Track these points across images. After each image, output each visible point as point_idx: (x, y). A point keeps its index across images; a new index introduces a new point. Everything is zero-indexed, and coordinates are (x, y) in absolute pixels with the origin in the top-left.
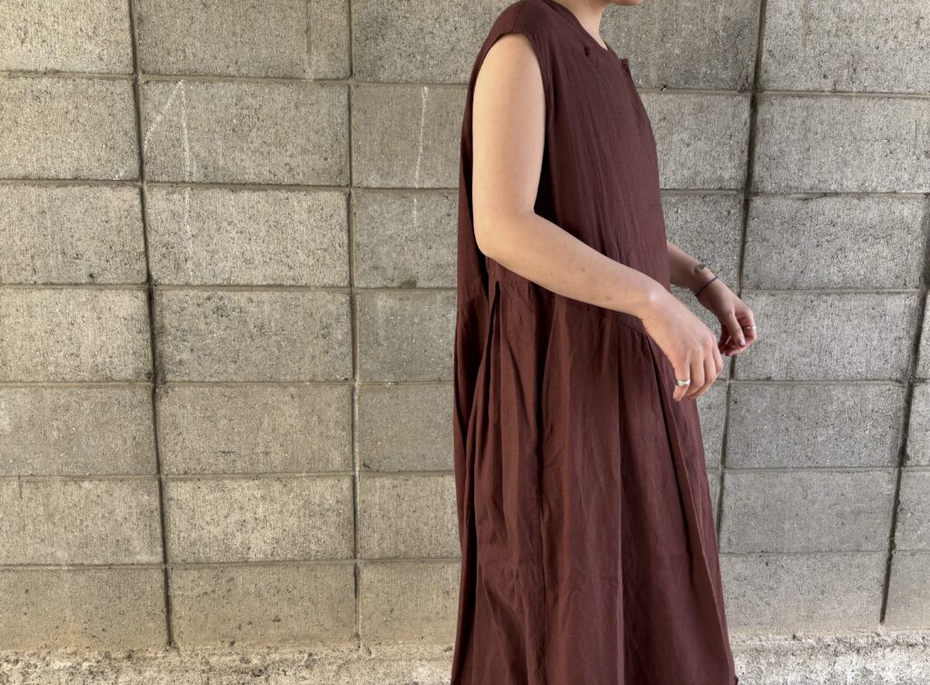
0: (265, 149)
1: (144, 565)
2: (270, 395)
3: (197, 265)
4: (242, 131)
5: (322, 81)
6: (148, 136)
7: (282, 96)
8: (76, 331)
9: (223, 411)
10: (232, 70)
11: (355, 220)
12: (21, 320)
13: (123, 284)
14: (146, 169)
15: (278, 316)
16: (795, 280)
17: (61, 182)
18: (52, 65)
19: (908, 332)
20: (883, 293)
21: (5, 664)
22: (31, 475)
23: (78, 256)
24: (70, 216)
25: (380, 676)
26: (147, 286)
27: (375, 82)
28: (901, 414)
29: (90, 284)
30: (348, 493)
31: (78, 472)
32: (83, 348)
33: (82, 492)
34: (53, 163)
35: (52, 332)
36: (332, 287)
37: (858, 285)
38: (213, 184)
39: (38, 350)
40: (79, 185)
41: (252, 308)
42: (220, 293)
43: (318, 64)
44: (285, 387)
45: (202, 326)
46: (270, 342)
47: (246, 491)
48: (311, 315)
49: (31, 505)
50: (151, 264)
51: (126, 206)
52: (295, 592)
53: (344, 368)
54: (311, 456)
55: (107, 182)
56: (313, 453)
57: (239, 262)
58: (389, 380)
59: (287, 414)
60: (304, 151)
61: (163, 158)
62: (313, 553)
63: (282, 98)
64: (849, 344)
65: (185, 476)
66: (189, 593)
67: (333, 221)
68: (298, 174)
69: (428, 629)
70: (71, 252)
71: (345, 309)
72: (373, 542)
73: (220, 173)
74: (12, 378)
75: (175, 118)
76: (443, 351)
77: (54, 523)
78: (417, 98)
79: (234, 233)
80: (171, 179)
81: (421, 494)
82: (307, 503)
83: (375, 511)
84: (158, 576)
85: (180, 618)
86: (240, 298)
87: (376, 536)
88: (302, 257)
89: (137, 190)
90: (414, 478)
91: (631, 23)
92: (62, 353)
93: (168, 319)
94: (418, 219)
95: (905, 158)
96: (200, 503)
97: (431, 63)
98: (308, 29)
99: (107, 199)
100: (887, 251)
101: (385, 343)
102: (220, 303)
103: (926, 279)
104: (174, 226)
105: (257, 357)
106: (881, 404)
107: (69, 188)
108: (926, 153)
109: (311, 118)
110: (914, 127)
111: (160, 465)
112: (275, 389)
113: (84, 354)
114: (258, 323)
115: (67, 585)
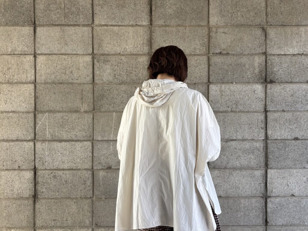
0: (69, 130)
2: (68, 202)
3: (49, 163)
4: (63, 125)
5: (86, 112)
6: (37, 128)
7: (75, 115)
8: (13, 183)
9: (54, 207)
10: (61, 109)
11: (94, 149)
13: (27, 169)
14: (36, 137)
15: (71, 178)
16: (226, 166)
17: (13, 141)
18: (13, 110)
19: (263, 181)
20: (254, 170)
23: (16, 161)
24: (14, 150)
26: (34, 170)
27: (100, 112)
28: (264, 208)
29: (19, 169)
31: (11, 226)
32: (15, 188)
34: (11, 136)
35: (7, 183)
36: (87, 169)
37: (245, 167)
38: (54, 141)
40: (18, 141)
41: (64, 176)
42: (55, 172)
43: (85, 107)
44: (73, 200)
45: (49, 181)
46: (69, 186)
48: (81, 177)
50: (36, 163)
51: (30, 147)
53: (90, 194)
54: (80, 221)
55: (25, 140)
56: (80, 220)
57: (61, 162)
58: (103, 197)
59: (73, 208)
60: (80, 131)
61: (41, 134)
64: (245, 185)
65: (42, 228)
67: (88, 150)
68: (78, 137)
71: (90, 176)
73: (56, 138)
75: (45, 123)
78: (112, 116)
79: (59, 154)
80: (43, 139)
86: (60, 173)
88: (78, 160)
89: (33, 143)
92: (9, 190)
93: (40, 179)
94: (112, 149)
95: (255, 129)
97: (116, 106)
98: (82, 99)
99: (25, 145)
100: (253, 157)
101: (102, 186)
102: (55, 174)
103: (266, 165)
104: (43, 152)
105: (65, 190)
106: (257, 205)
107: (15, 142)
108: (262, 128)
109: (82, 122)
110: (257, 120)
111: (35, 224)
112: (70, 200)
113: (15, 190)
114: (65, 180)
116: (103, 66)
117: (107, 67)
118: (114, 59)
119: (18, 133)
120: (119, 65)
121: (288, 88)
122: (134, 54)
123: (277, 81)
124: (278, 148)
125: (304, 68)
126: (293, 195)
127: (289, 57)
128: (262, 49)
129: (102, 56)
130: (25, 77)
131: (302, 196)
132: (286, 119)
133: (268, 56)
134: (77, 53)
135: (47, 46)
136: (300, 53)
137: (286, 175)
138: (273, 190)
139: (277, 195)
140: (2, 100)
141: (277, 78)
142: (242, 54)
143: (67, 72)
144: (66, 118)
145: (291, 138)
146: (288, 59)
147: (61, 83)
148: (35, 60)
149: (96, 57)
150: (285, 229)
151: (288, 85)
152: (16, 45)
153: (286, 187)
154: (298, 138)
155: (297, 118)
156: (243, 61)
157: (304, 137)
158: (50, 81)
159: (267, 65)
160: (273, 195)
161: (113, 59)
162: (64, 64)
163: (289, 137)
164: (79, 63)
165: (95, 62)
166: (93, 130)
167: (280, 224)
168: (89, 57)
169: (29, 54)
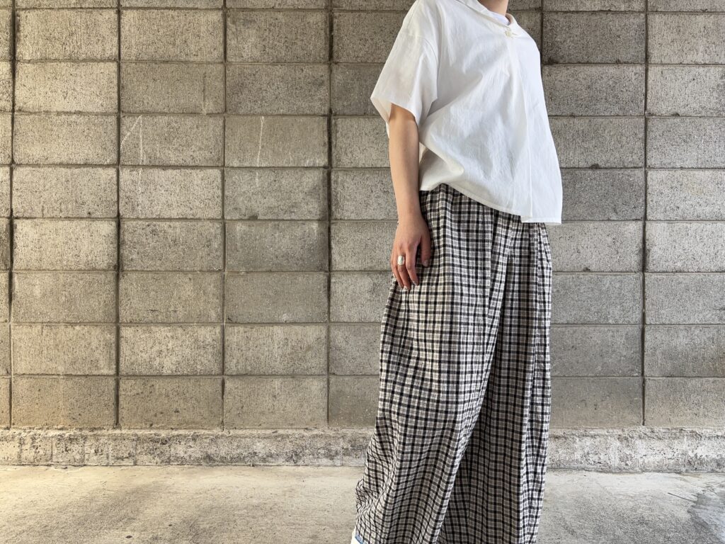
0: (181, 148)
1: (104, 376)
2: (179, 279)
3: (143, 208)
4: (170, 139)
5: (210, 115)
6: (123, 143)
7: (190, 121)
8: (79, 242)
9: (153, 287)
10: (166, 110)
11: (226, 183)
12: (52, 237)
13: (105, 218)
14: (121, 159)
15: (184, 235)
17: (78, 166)
18: (78, 109)
21: (23, 433)
22: (49, 322)
24: (82, 183)
25: (234, 447)
26: (117, 220)
27: (237, 115)
30: (219, 335)
31: (74, 321)
32: (82, 252)
33: (75, 332)
34: (75, 156)
35: (67, 243)
36: (213, 219)
38: (154, 166)
39: (59, 253)
40: (87, 167)
41: (170, 231)
42: (154, 223)
43: (209, 106)
44: (186, 274)
45: (144, 240)
46: (180, 249)
47: (163, 333)
48: (201, 234)
49: (47, 339)
50: (120, 208)
51: (110, 177)
52: (187, 395)
53: (218, 264)
54: (199, 313)
55: (101, 166)
56: (200, 311)
57: (165, 207)
58: (243, 270)
59: (187, 289)
60: (200, 149)
61: (129, 153)
62: (199, 371)
63: (190, 123)
65: (131, 323)
66: (129, 393)
67: (214, 184)
68: (197, 160)
69: (263, 419)
70: (80, 201)
71: (219, 231)
72: (232, 366)
73: (157, 161)
74: (44, 268)
75: (137, 134)
77: (58, 350)
78: (258, 122)
79: (163, 191)
80: (133, 164)
81: (260, 337)
82: (196, 340)
83: (234, 346)
84: (112, 382)
85: (123, 408)
86: (165, 225)
87: (235, 361)
88: (197, 203)
89: (115, 170)
90: (256, 327)
91: (368, 83)
92: (71, 255)
93: (127, 237)
94: (259, 183)
96: (137, 339)
97: (266, 104)
98: (204, 90)
99: (100, 174)
101: (241, 250)
102: (154, 228)
104: (133, 188)
105: (172, 257)
107: (82, 168)
109: (204, 133)
111: (118, 317)
112: (181, 275)
113: (82, 255)
114: (173, 239)
115: (62, 387)
116: (242, 30)
117: (250, 32)
118: (262, 19)
119: (86, 151)
120: (272, 28)
121: (582, 73)
122: (299, 9)
123: (561, 61)
125: (611, 38)
126: (587, 270)
127: (585, 16)
128: (535, 2)
129: (241, 13)
130: (100, 49)
131: (603, 272)
132: (577, 129)
133: (546, 15)
134: (196, 6)
136: (604, 9)
137: (576, 232)
140: (59, 91)
141: (561, 54)
143: (178, 42)
144: (176, 125)
145: (585, 166)
146: (582, 19)
147: (167, 62)
148: (119, 19)
149: (231, 13)
150: (572, 332)
151: (582, 67)
153: (574, 255)
154: (598, 165)
155: (598, 129)
157: (609, 164)
158: (146, 58)
159: (544, 30)
161: (261, 18)
162: (172, 27)
163: (582, 164)
164: (200, 25)
165: (229, 23)
166: (224, 147)
167: (562, 321)
168: (217, 14)
169: (108, 8)
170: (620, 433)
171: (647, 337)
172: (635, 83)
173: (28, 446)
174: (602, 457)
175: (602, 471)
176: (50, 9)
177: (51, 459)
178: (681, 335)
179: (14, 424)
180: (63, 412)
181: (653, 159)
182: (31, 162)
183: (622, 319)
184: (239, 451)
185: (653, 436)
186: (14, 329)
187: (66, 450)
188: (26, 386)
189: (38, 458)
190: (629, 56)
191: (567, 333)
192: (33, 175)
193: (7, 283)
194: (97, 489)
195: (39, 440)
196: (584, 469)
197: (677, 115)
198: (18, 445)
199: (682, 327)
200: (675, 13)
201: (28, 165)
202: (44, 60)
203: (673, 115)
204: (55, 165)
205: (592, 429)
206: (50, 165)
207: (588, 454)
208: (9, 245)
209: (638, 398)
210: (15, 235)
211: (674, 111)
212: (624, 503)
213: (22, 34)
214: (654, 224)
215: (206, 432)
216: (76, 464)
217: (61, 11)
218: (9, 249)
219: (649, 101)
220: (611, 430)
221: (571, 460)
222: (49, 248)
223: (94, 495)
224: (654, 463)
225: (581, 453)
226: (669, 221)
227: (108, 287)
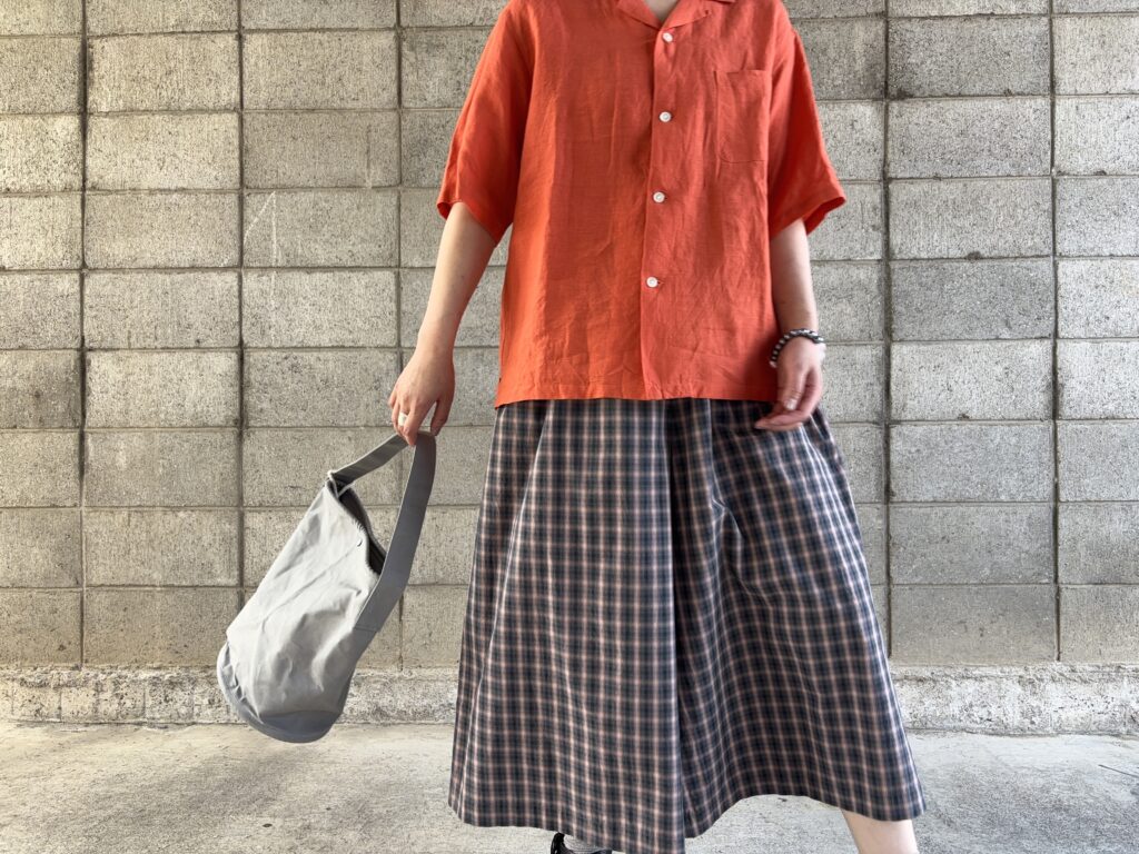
0: (333, 240)
1: (222, 587)
2: (332, 437)
3: (278, 331)
4: (317, 227)
5: (377, 188)
6: (247, 234)
7: (348, 199)
8: (183, 385)
9: (293, 451)
10: (311, 183)
11: (403, 293)
12: (143, 377)
13: (221, 348)
14: (244, 259)
15: (340, 372)
17: (181, 270)
18: (181, 184)
19: (878, 379)
20: (852, 345)
21: (101, 675)
22: (140, 506)
23: (189, 326)
24: (186, 295)
25: (419, 696)
26: (238, 350)
27: (418, 187)
28: (881, 452)
29: (196, 348)
30: (394, 524)
31: (176, 503)
32: (187, 399)
33: (178, 520)
34: (176, 256)
35: (165, 386)
36: (383, 347)
38: (293, 268)
39: (154, 401)
40: (195, 271)
41: (320, 365)
42: (295, 354)
43: (376, 175)
44: (345, 431)
45: (280, 381)
46: (334, 393)
48: (366, 370)
49: (137, 531)
50: (243, 332)
51: (228, 286)
55: (215, 269)
57: (311, 328)
59: (345, 454)
60: (363, 240)
61: (257, 249)
63: (348, 201)
65: (260, 507)
67: (385, 294)
68: (359, 258)
70: (184, 323)
71: (393, 365)
72: (414, 569)
73: (299, 259)
74: (131, 424)
75: (268, 220)
76: (474, 400)
77: (153, 548)
79: (307, 305)
80: (262, 265)
81: (457, 525)
84: (233, 597)
86: (310, 357)
87: (418, 563)
88: (360, 324)
89: (235, 275)
90: (451, 511)
92: (171, 404)
93: (253, 375)
95: (855, 231)
96: (271, 532)
98: (368, 151)
99: (213, 282)
100: (849, 309)
102: (295, 362)
103: (888, 332)
104: (262, 301)
105: (322, 405)
106: (862, 443)
107: (187, 274)
108: (873, 226)
109: (369, 216)
110: (859, 206)
111: (241, 498)
112: (336, 432)
113: (188, 404)
114: (324, 377)
115: (158, 604)
116: (426, 59)
117: (438, 62)
118: (456, 41)
119: (192, 248)
120: (470, 55)
121: (952, 112)
123: (918, 94)
124: (921, 284)
125: (996, 56)
126: (964, 417)
127: (954, 23)
128: (875, 4)
129: (423, 34)
130: (213, 94)
131: (990, 419)
132: (944, 199)
133: (892, 23)
134: (356, 26)
135: (272, 9)
136: (984, 12)
137: (945, 359)
138: (910, 403)
139: (919, 416)
140: (152, 158)
141: (917, 83)
142: (817, 17)
143: (328, 80)
144: (326, 205)
145: (958, 255)
146: (950, 29)
147: (313, 110)
148: (241, 47)
149: (408, 34)
150: (941, 514)
151: (951, 103)
152: (190, 6)
153: (942, 396)
154: (978, 253)
155: (978, 198)
156: (819, 39)
157: (997, 252)
158: (280, 107)
159: (890, 47)
160: (909, 417)
161: (453, 39)
162: (319, 58)
163: (954, 253)
164: (361, 54)
165: (405, 50)
166: (400, 237)
167: (926, 498)
168: (387, 37)
169: (223, 31)
170: (1022, 672)
171: (1062, 521)
172: (1035, 124)
173: (107, 695)
174: (993, 710)
175: (995, 733)
176: (138, 34)
177: (143, 714)
178: (1115, 518)
179: (86, 662)
180: (161, 642)
181: (1066, 243)
182: (111, 265)
183: (1022, 494)
184: (425, 702)
185: (1073, 677)
186: (87, 517)
187: (165, 700)
188: (106, 603)
189: (124, 713)
190: (1024, 82)
191: (933, 516)
192: (114, 285)
193: (77, 448)
194: (215, 758)
195: (125, 684)
196: (963, 730)
197: (1102, 173)
198: (93, 692)
199: (1117, 506)
200: (1097, 14)
201: (106, 269)
202: (129, 112)
203: (1096, 174)
204: (146, 269)
205: (977, 667)
206: (139, 270)
207: (971, 706)
208: (78, 390)
209: (1050, 618)
210: (88, 375)
211: (1097, 167)
212: (1030, 780)
213: (96, 74)
214: (1071, 344)
215: (376, 673)
216: (180, 721)
217: (155, 38)
218: (79, 397)
219: (1057, 152)
220: (1006, 669)
221: (944, 716)
222: (139, 396)
223: (210, 766)
224: (1076, 720)
225: (961, 704)
226: (1095, 339)
227: (226, 452)
